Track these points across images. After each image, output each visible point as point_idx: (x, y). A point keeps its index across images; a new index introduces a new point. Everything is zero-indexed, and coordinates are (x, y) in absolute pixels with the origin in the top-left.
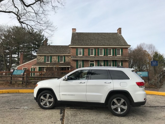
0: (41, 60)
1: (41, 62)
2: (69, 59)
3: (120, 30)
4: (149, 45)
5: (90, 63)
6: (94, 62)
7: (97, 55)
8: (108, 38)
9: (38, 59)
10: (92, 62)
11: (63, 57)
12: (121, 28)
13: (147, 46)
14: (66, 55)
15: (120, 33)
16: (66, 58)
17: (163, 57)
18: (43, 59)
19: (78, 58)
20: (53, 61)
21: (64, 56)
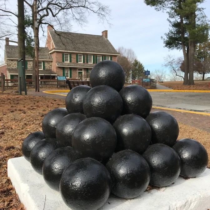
0: (13, 66)
1: (13, 68)
2: (50, 66)
3: (105, 33)
4: (128, 50)
5: (79, 72)
6: (83, 70)
7: (86, 62)
8: (94, 41)
9: (8, 64)
10: (80, 70)
11: (42, 63)
12: (107, 31)
13: (125, 51)
14: (46, 61)
15: (106, 36)
16: (46, 64)
17: (142, 66)
18: (15, 64)
19: (65, 65)
20: (29, 68)
21: (44, 62)
